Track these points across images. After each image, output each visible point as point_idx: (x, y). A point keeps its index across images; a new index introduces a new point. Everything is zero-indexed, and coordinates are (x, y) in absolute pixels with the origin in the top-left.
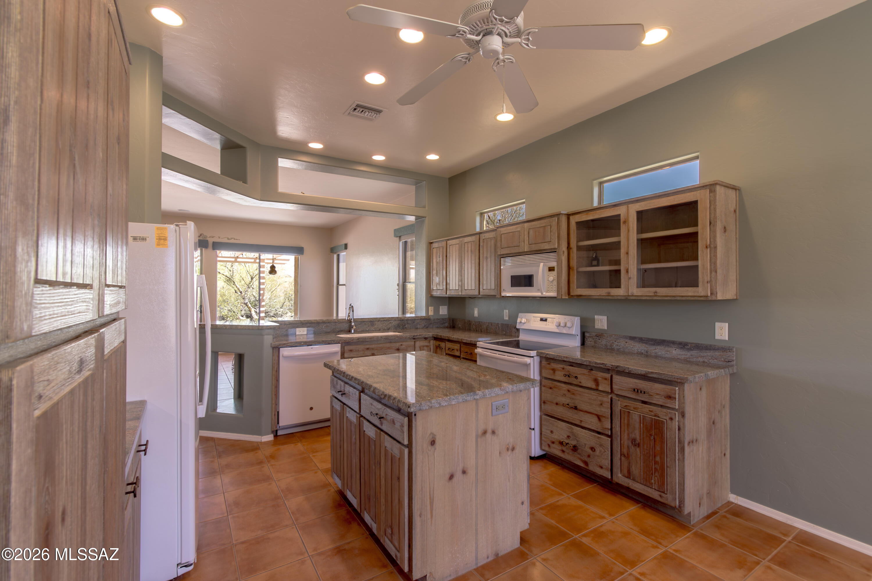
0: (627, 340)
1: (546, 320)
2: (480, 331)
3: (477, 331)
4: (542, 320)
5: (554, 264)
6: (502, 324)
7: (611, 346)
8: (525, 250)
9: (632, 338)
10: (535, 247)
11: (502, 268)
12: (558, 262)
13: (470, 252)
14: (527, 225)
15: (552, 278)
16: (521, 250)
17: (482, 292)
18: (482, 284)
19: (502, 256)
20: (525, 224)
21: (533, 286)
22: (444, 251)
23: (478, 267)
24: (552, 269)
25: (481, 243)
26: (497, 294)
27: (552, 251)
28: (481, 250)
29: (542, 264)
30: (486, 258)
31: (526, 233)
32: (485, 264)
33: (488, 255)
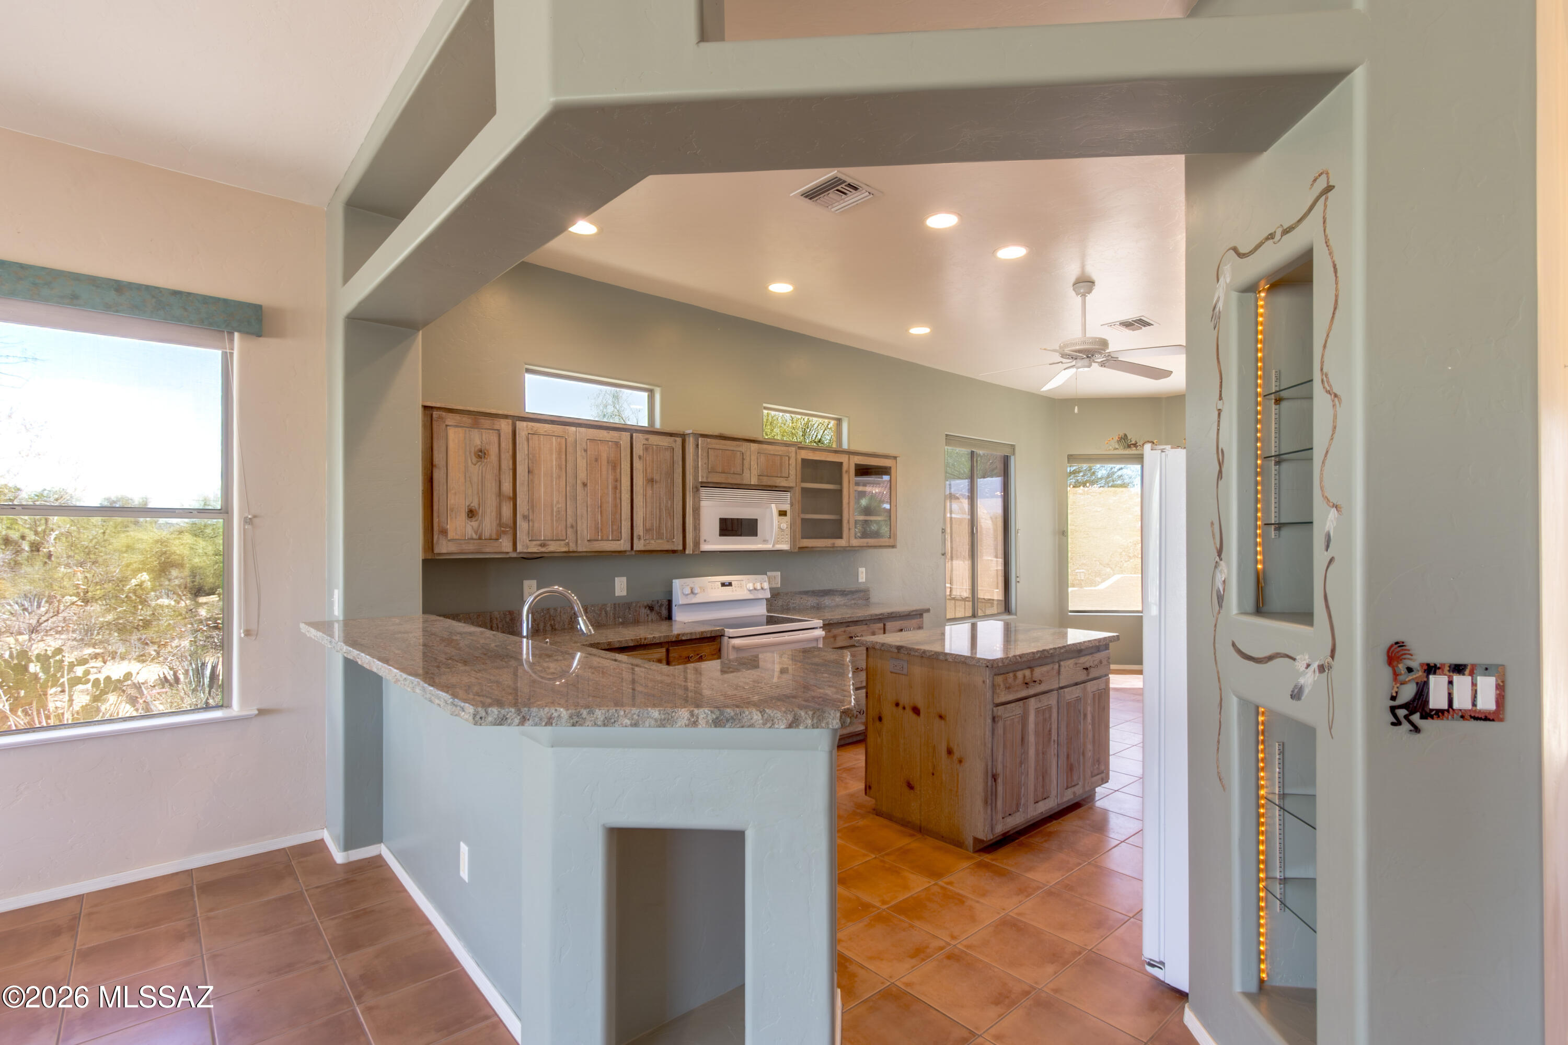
0: (802, 596)
1: (730, 584)
2: (548, 628)
3: (553, 629)
4: (723, 585)
5: (786, 507)
6: (615, 604)
7: (788, 605)
8: (752, 483)
9: (806, 593)
10: (766, 481)
11: (704, 504)
12: (792, 505)
13: (604, 462)
14: (754, 446)
15: (784, 526)
16: (745, 482)
17: (639, 546)
18: (639, 530)
19: (705, 485)
20: (752, 444)
21: (756, 535)
22: (506, 444)
23: (628, 496)
24: (782, 513)
25: (638, 450)
26: (681, 548)
27: (785, 490)
28: (638, 465)
29: (773, 506)
30: (651, 481)
31: (754, 458)
32: (649, 492)
33: (657, 477)
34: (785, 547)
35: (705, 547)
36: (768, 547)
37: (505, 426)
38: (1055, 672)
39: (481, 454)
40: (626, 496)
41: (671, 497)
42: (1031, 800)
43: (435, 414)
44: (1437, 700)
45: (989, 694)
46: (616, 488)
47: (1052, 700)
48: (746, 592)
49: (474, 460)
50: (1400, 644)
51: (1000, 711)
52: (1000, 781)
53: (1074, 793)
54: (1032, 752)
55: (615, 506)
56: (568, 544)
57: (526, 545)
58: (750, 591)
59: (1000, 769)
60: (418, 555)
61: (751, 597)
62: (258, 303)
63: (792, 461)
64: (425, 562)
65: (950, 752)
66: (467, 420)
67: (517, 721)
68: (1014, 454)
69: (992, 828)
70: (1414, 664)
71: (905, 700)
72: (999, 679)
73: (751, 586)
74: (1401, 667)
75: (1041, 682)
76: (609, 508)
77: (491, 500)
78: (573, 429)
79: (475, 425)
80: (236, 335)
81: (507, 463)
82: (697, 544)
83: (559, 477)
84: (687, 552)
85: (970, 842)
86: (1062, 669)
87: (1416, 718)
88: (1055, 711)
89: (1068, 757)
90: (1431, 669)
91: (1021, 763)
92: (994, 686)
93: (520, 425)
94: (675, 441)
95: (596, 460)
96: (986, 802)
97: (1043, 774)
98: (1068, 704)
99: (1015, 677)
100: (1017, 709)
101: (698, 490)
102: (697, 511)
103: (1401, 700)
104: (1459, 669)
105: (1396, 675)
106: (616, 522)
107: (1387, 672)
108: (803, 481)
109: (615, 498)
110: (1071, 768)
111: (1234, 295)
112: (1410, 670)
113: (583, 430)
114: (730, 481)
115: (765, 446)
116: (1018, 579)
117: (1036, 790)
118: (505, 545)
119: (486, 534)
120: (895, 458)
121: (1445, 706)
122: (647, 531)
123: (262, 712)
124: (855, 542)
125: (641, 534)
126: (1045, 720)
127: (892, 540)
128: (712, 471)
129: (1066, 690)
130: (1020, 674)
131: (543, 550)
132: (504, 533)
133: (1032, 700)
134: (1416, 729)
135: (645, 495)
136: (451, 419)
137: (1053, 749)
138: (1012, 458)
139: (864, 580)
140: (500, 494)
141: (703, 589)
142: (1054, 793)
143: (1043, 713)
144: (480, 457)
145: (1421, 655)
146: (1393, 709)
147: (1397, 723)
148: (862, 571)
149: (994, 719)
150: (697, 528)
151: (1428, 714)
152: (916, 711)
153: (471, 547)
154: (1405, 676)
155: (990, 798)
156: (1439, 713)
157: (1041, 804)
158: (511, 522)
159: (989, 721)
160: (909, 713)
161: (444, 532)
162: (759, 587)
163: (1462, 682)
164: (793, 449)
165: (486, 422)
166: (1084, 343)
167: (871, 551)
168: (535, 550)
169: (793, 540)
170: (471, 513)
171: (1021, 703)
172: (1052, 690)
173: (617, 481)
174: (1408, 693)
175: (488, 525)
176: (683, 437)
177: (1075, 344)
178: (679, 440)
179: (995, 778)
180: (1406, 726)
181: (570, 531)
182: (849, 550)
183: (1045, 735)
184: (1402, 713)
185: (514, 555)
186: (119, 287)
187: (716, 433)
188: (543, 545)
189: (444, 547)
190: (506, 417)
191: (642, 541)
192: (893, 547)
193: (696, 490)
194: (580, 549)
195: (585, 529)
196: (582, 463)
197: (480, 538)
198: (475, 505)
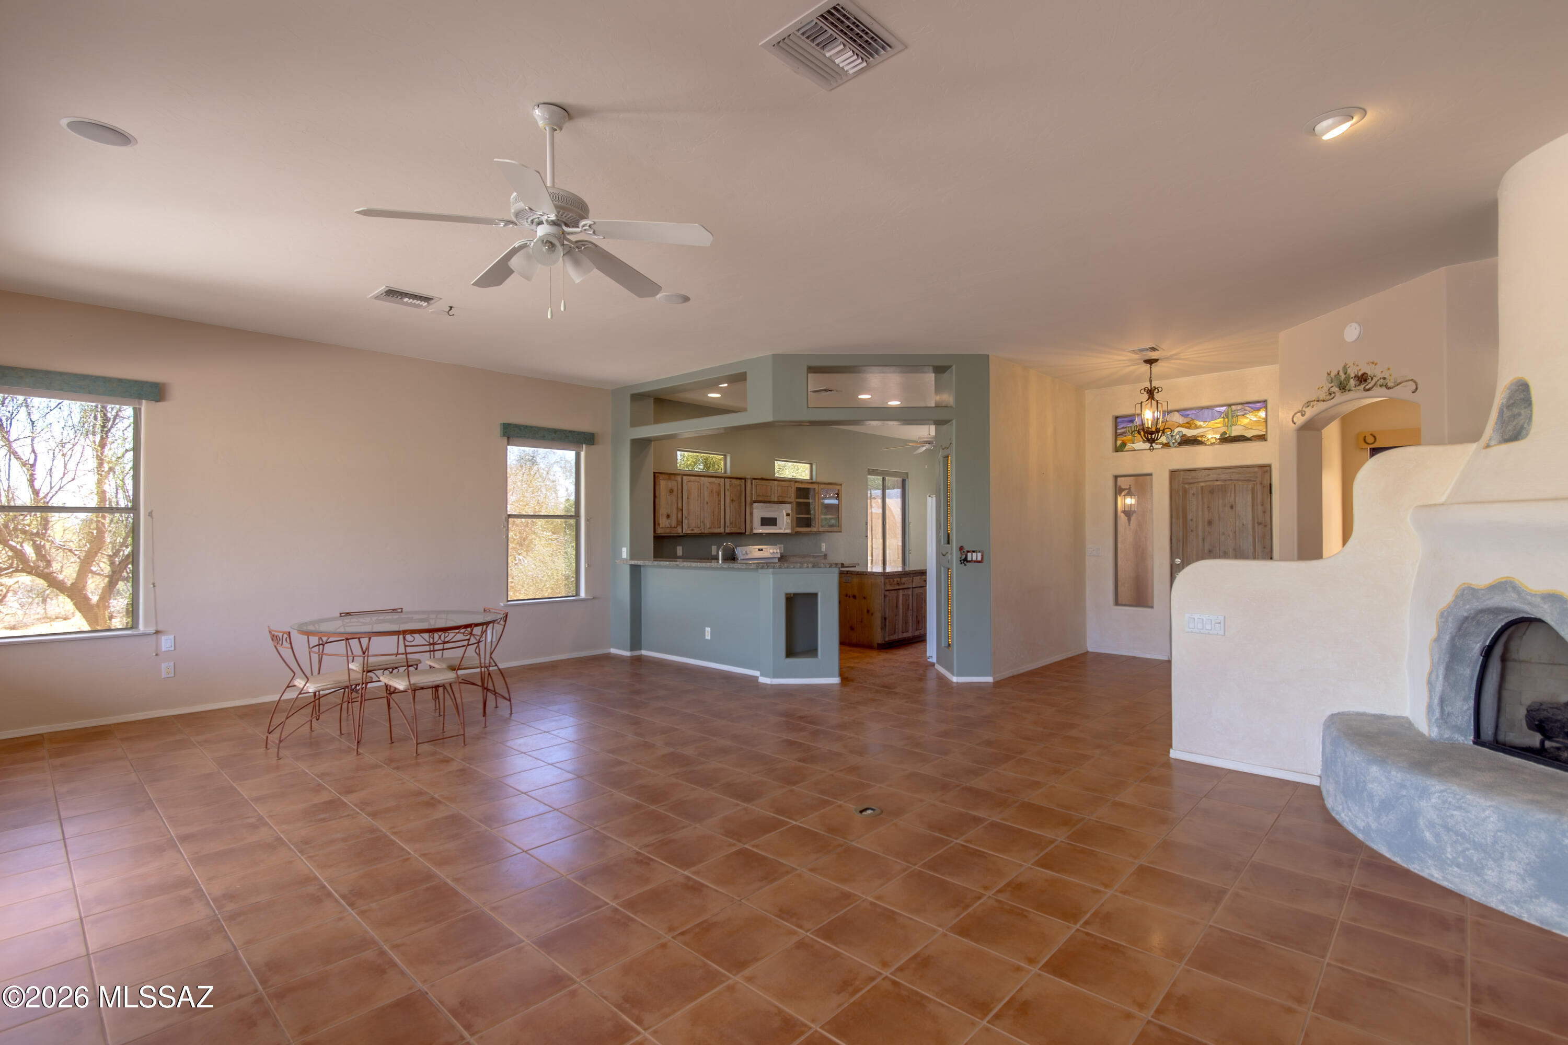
1: (762, 550)
4: (759, 550)
5: (790, 512)
8: (775, 500)
10: (781, 499)
11: (755, 511)
12: (792, 510)
13: (714, 493)
14: (776, 483)
15: (789, 521)
16: (772, 500)
17: (728, 531)
18: (728, 524)
19: (755, 502)
20: (775, 482)
21: (776, 525)
22: (680, 486)
23: (724, 507)
24: (788, 515)
25: (727, 487)
26: (744, 532)
27: (790, 503)
28: (727, 493)
29: (784, 511)
30: (732, 501)
31: (776, 488)
32: (732, 506)
33: (735, 499)
34: (788, 531)
35: (755, 531)
36: (782, 531)
37: (679, 478)
38: (911, 581)
39: (671, 491)
40: (723, 507)
41: (740, 507)
42: (901, 631)
43: (656, 475)
44: (969, 558)
45: (883, 587)
46: (719, 504)
47: (910, 592)
48: (769, 554)
49: (669, 494)
50: (962, 546)
51: (887, 593)
52: (887, 620)
53: (920, 633)
54: (901, 611)
55: (719, 513)
56: (701, 530)
57: (686, 530)
58: (771, 553)
59: (887, 616)
60: (652, 534)
61: (772, 556)
62: (593, 432)
63: (793, 489)
64: (655, 537)
65: (868, 611)
66: (667, 477)
67: (766, 567)
68: (908, 478)
69: (884, 638)
70: (965, 551)
71: (850, 593)
72: (887, 581)
73: (772, 551)
74: (962, 552)
75: (904, 584)
76: (716, 513)
77: (675, 511)
78: (703, 478)
79: (669, 479)
80: (584, 445)
81: (680, 495)
82: (752, 529)
83: (698, 500)
84: (747, 533)
85: (876, 645)
86: (914, 580)
87: (965, 562)
88: (911, 597)
89: (917, 617)
90: (968, 552)
91: (896, 616)
92: (885, 584)
93: (685, 477)
94: (742, 482)
95: (712, 492)
96: (882, 629)
97: (906, 622)
98: (917, 595)
99: (893, 581)
100: (894, 594)
101: (752, 504)
102: (751, 514)
103: (962, 559)
104: (974, 552)
105: (961, 553)
106: (719, 520)
107: (959, 552)
108: (797, 498)
109: (719, 509)
110: (918, 622)
111: (942, 458)
112: (964, 552)
113: (706, 478)
114: (766, 500)
115: (780, 482)
116: (910, 552)
117: (902, 627)
118: (679, 530)
119: (673, 526)
120: (841, 485)
121: (971, 559)
122: (731, 523)
123: (594, 598)
124: (821, 529)
125: (729, 525)
126: (906, 600)
127: (839, 528)
128: (758, 496)
129: (916, 589)
130: (895, 580)
131: (692, 532)
132: (679, 524)
133: (901, 591)
134: (965, 565)
135: (730, 507)
136: (661, 477)
137: (910, 612)
138: (907, 480)
139: (824, 550)
140: (677, 508)
141: (751, 552)
142: (910, 630)
143: (906, 597)
144: (671, 492)
145: (966, 549)
146: (960, 561)
147: (961, 563)
148: (823, 545)
149: (885, 596)
150: (751, 522)
151: (967, 562)
152: (854, 597)
153: (668, 531)
154: (963, 553)
155: (883, 627)
156: (970, 561)
157: (905, 634)
158: (681, 520)
159: (883, 597)
160: (852, 599)
161: (659, 524)
162: (775, 552)
163: (974, 554)
164: (793, 483)
165: (673, 477)
166: (930, 438)
167: (827, 534)
168: (689, 532)
169: (793, 528)
170: (668, 516)
171: (896, 591)
172: (909, 588)
173: (719, 501)
174: (964, 557)
175: (674, 522)
176: (745, 479)
177: (924, 438)
178: (743, 481)
179: (885, 619)
180: (963, 564)
181: (702, 524)
182: (818, 533)
183: (907, 607)
184: (962, 561)
185: (681, 534)
186: (555, 431)
187: (760, 477)
188: (692, 530)
189: (659, 531)
190: (679, 474)
191: (729, 528)
192: (840, 532)
193: (751, 504)
194: (706, 532)
195: (708, 524)
196: (706, 493)
197: (671, 527)
198: (669, 513)
